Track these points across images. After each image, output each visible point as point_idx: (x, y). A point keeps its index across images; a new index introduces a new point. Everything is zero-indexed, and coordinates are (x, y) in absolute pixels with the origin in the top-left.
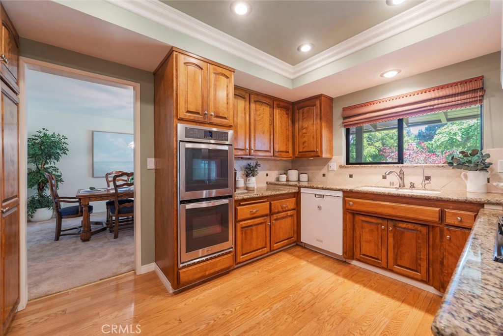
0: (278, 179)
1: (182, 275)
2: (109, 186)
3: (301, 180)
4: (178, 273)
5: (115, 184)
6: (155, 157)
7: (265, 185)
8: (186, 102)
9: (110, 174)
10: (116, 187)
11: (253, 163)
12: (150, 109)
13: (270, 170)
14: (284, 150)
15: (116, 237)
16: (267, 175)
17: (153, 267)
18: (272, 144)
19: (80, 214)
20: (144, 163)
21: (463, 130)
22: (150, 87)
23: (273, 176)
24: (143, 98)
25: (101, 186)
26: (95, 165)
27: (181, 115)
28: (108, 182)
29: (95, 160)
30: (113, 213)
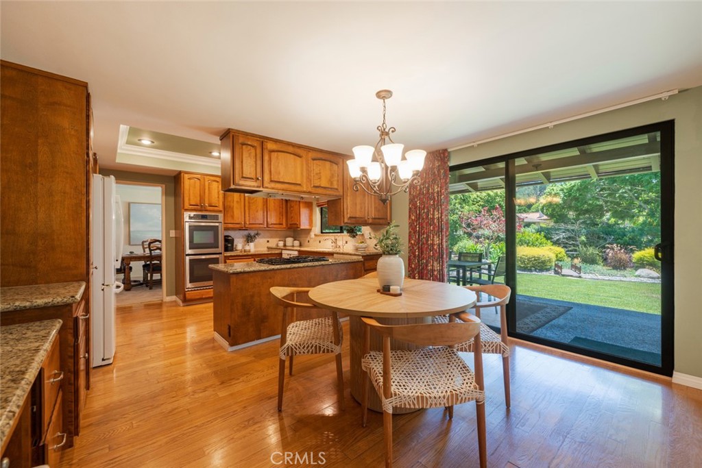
0: (277, 245)
1: (187, 295)
2: (144, 252)
3: (287, 245)
4: (185, 295)
5: (150, 249)
6: (175, 229)
7: (266, 249)
8: (189, 199)
9: (145, 242)
10: (151, 250)
11: (252, 233)
12: (172, 199)
13: (271, 237)
14: (278, 222)
15: (151, 289)
16: (268, 241)
17: (174, 298)
18: (265, 219)
19: (123, 271)
20: (168, 233)
21: (565, 191)
22: (172, 185)
23: (274, 242)
24: (166, 193)
25: (139, 251)
26: (131, 234)
27: (186, 208)
28: (144, 249)
29: (131, 229)
30: (148, 270)
